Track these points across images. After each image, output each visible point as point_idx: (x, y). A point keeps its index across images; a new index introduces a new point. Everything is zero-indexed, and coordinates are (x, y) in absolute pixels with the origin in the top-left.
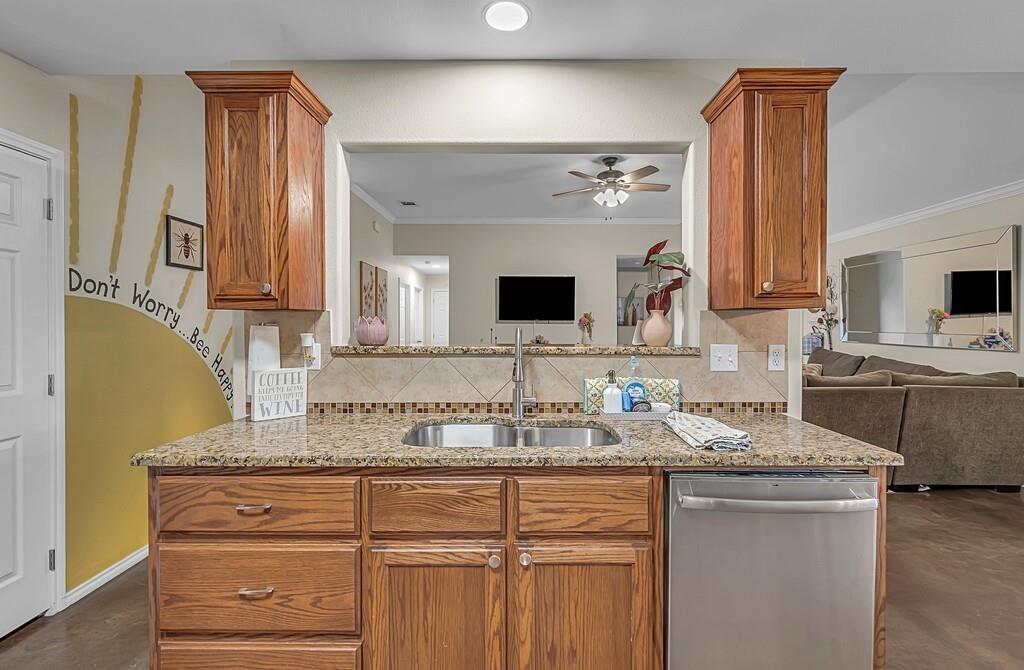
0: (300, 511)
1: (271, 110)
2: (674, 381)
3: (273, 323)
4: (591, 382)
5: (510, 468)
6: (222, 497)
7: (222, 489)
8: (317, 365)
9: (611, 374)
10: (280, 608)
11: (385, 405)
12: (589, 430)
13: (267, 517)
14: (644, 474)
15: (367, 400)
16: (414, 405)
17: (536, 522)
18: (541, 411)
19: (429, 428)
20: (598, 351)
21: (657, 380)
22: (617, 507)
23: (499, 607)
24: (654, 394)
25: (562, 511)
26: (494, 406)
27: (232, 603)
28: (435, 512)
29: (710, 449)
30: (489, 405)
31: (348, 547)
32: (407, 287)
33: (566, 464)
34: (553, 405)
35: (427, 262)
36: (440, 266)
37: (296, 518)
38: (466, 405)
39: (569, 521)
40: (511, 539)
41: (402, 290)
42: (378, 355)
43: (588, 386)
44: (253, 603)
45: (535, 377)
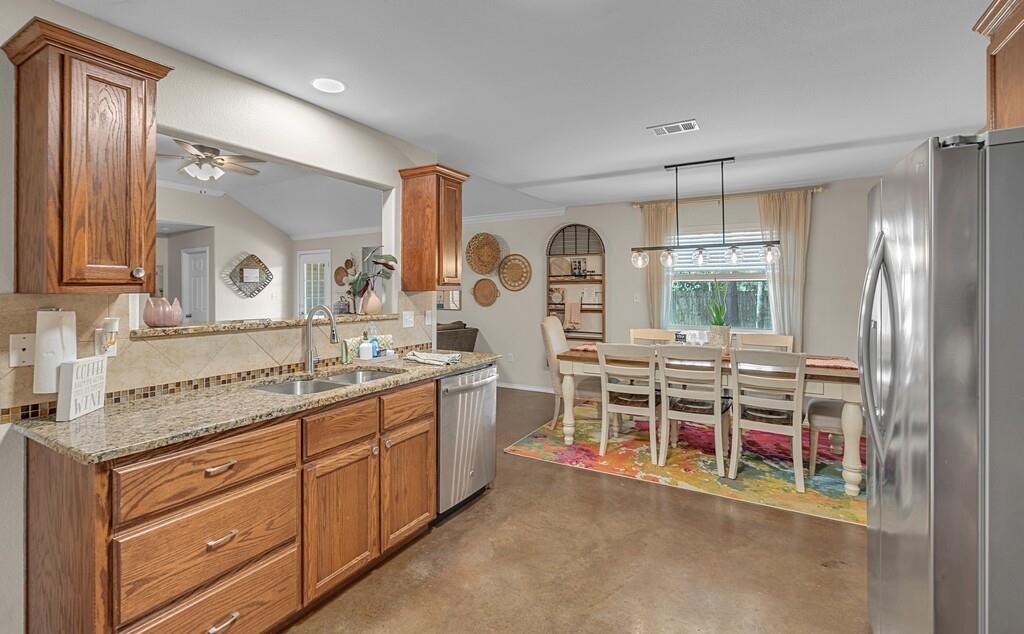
0: (257, 458)
2: (390, 336)
4: (349, 341)
6: (189, 468)
7: (190, 460)
9: (366, 334)
10: (241, 544)
11: (190, 382)
12: (361, 373)
13: (231, 472)
14: (424, 383)
15: (171, 381)
17: (392, 421)
22: (422, 402)
23: (376, 479)
24: (380, 345)
26: (284, 368)
27: (200, 560)
28: (345, 430)
31: (292, 474)
34: (323, 361)
37: (255, 465)
39: (405, 416)
43: (348, 345)
44: (219, 550)
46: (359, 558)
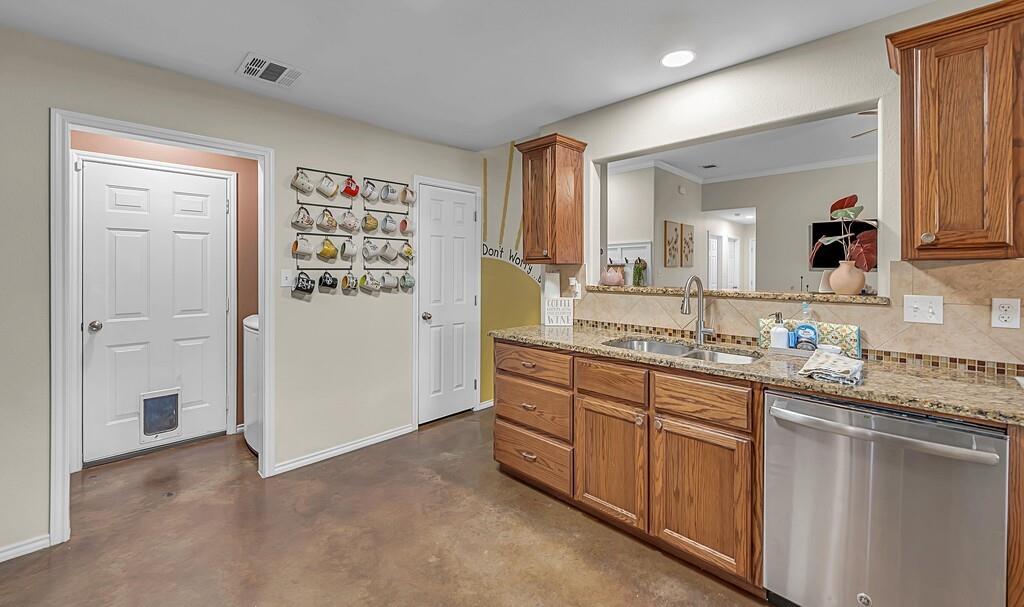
0: (547, 370)
1: (549, 156)
2: (852, 327)
3: (558, 271)
4: (763, 322)
5: (649, 364)
6: (517, 356)
7: (517, 352)
8: (579, 297)
9: (778, 316)
10: (538, 418)
11: (616, 325)
13: (533, 370)
14: (747, 386)
15: (606, 321)
16: (633, 326)
17: (665, 403)
18: (723, 341)
19: (635, 342)
20: (772, 297)
21: (832, 325)
22: (723, 406)
23: (643, 451)
24: (830, 337)
25: (683, 399)
26: (686, 333)
27: (521, 409)
28: (609, 384)
29: (810, 377)
30: (683, 331)
31: (567, 394)
32: (719, 238)
33: (684, 368)
34: (733, 337)
35: (737, 215)
36: (750, 216)
37: (545, 373)
38: (666, 330)
39: (688, 408)
40: (652, 411)
41: (713, 243)
42: (610, 292)
43: (761, 325)
44: (529, 412)
45: (718, 313)
46: (625, 512)
